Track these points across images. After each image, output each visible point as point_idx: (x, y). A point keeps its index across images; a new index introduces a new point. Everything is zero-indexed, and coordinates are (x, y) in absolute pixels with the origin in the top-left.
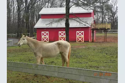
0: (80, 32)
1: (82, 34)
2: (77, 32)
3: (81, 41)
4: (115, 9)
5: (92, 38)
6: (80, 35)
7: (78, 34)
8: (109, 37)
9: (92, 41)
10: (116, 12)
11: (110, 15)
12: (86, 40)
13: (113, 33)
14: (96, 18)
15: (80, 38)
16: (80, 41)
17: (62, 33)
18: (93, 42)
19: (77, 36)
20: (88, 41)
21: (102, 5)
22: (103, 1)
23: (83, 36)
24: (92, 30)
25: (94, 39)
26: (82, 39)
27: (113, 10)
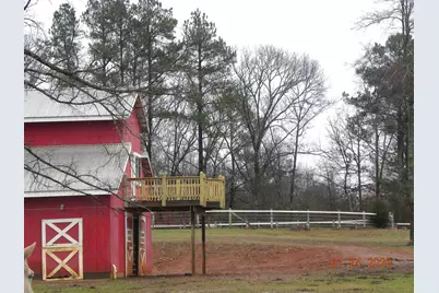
0: (62, 226)
1: (74, 232)
2: (45, 222)
3: (67, 275)
4: (263, 105)
5: (129, 257)
6: (62, 240)
7: (51, 233)
8: (225, 249)
9: (128, 270)
10: (266, 118)
11: (243, 137)
12: (97, 268)
13: (252, 227)
14: (172, 149)
15: (62, 255)
16: (63, 274)
18: (135, 274)
19: (48, 247)
20: (107, 274)
21: (197, 81)
22: (204, 64)
23: (77, 246)
24: (128, 210)
25: (143, 257)
26: (73, 263)
27: (253, 108)
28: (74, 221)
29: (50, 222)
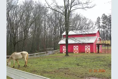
17: (76, 47)
18: (98, 53)
19: (86, 49)
20: (93, 53)
26: (89, 51)
28: (89, 46)
29: (86, 46)
